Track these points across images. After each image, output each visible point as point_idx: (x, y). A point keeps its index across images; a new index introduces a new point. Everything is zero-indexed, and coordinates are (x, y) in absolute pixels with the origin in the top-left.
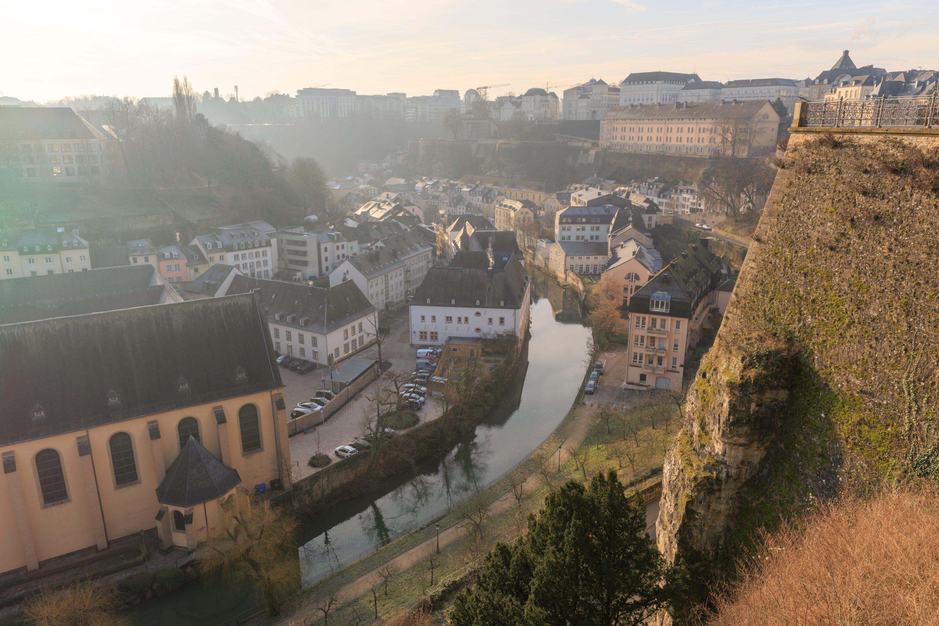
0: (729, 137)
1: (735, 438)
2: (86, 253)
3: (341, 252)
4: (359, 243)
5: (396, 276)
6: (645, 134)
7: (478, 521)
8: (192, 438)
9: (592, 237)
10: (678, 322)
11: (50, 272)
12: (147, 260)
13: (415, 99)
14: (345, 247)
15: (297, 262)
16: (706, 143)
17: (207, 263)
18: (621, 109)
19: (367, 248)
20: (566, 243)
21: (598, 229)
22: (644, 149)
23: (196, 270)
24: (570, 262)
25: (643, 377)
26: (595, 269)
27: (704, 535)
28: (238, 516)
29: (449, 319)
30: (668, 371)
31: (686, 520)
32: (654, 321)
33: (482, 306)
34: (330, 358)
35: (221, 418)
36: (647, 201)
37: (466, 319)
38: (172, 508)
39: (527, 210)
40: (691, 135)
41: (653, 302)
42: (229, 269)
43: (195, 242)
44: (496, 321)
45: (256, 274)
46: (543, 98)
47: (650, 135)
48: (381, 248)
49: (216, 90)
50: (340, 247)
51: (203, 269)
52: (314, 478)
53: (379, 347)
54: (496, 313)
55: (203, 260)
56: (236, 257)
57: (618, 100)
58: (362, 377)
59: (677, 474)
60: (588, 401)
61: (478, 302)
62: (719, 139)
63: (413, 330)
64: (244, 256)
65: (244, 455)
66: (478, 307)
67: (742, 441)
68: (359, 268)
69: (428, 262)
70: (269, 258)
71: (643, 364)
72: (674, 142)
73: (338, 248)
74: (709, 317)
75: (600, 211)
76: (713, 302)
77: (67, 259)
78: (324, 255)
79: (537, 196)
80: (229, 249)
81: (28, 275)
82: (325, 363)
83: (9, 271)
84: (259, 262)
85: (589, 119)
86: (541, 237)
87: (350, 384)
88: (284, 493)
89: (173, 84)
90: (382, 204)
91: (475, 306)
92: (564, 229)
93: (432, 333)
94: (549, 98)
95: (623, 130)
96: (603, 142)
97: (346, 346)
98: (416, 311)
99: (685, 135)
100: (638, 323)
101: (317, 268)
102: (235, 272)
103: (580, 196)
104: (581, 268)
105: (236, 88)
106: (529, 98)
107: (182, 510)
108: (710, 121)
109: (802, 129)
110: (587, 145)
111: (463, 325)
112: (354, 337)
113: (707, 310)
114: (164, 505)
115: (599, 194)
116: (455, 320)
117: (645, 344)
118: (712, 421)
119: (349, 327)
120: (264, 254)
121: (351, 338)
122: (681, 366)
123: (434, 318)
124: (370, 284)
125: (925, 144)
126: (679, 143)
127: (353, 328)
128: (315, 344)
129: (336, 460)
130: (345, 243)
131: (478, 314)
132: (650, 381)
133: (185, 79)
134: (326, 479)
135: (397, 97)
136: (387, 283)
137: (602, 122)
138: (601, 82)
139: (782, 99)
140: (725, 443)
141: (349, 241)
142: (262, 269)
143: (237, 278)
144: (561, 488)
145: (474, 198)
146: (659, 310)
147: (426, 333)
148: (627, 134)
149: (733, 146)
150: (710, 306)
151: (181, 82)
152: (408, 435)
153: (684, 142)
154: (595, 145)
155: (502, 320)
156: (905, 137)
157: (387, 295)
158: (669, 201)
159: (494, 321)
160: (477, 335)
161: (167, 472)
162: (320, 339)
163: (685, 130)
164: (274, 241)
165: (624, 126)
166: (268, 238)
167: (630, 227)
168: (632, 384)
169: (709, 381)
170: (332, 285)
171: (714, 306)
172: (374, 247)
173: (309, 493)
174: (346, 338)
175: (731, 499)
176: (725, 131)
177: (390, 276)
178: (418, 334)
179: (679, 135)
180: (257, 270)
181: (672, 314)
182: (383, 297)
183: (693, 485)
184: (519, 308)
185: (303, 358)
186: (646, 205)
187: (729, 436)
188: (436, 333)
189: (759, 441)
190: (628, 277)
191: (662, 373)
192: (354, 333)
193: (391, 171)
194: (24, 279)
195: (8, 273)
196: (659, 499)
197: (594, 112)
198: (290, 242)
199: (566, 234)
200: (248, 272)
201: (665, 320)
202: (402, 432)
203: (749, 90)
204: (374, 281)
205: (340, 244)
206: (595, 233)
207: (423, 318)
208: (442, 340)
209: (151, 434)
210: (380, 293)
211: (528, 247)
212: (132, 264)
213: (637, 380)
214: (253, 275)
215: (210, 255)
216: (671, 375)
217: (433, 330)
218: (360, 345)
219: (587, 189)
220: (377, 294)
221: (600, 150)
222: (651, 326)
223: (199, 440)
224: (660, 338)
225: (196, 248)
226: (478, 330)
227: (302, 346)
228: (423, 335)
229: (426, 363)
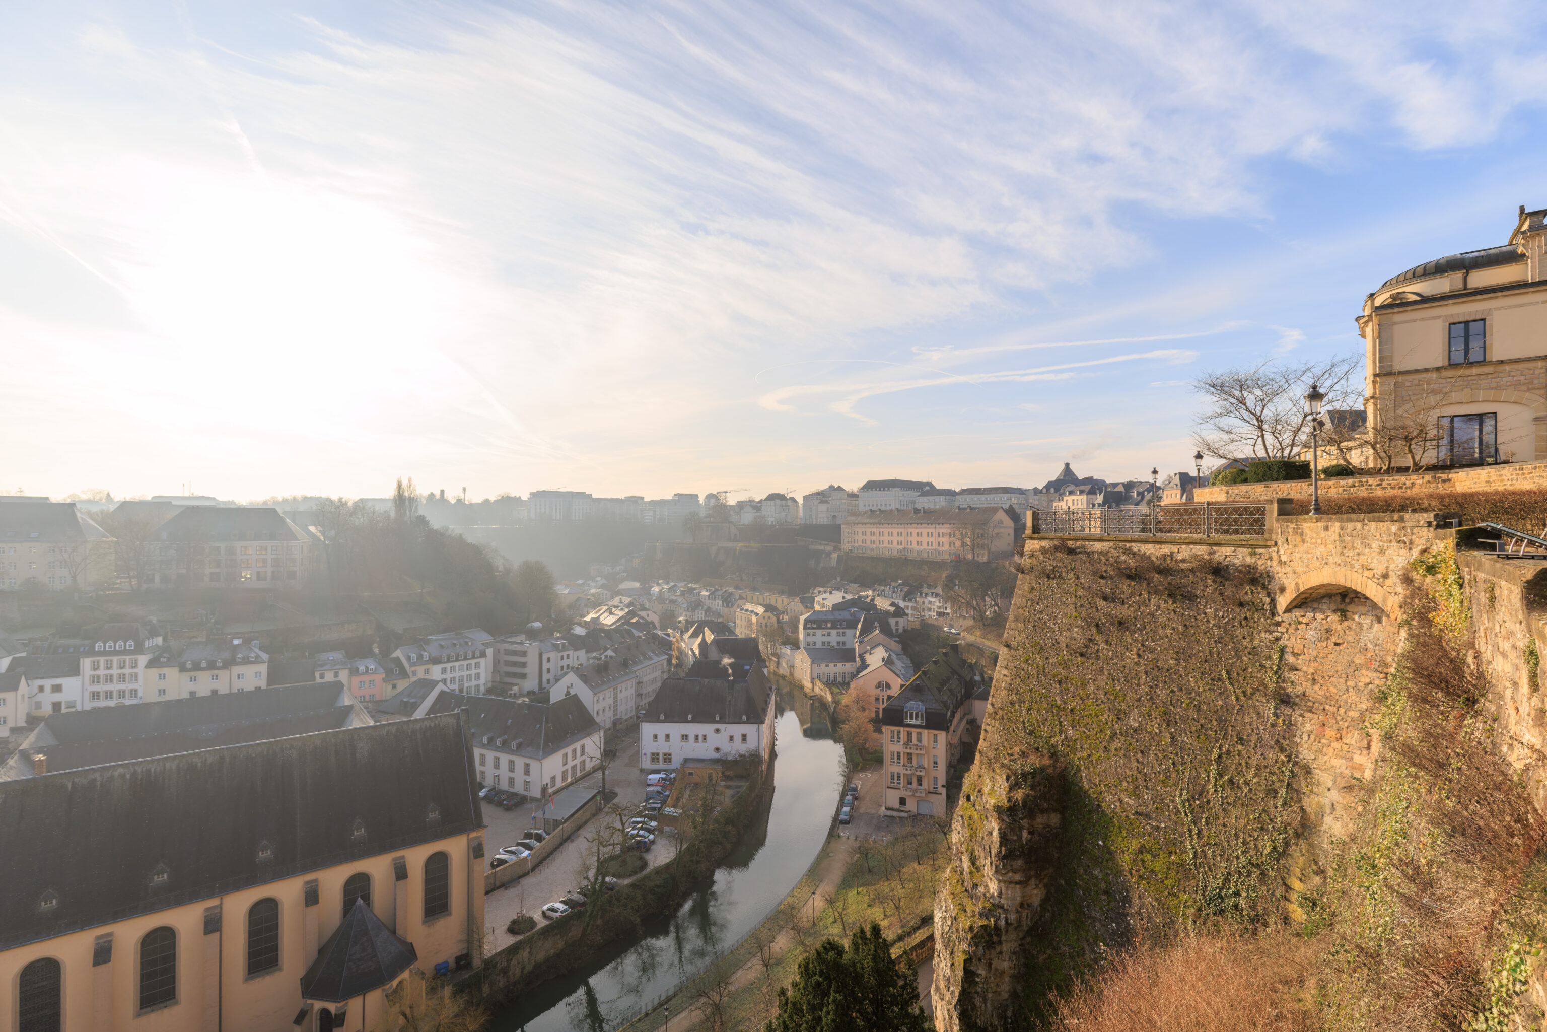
0: (968, 541)
1: (1010, 874)
2: (263, 669)
3: (565, 663)
4: (587, 652)
5: (626, 689)
6: (886, 538)
7: (717, 999)
8: (360, 901)
9: (838, 643)
10: (935, 736)
11: (214, 692)
12: (336, 675)
13: (653, 503)
14: (571, 656)
15: (515, 675)
16: (946, 547)
17: (409, 677)
18: (861, 514)
19: (595, 658)
20: (811, 649)
21: (844, 634)
22: (886, 552)
23: (394, 687)
24: (817, 670)
25: (903, 801)
26: (843, 677)
27: (988, 1005)
28: (408, 1011)
29: (685, 737)
30: (929, 792)
31: (966, 986)
32: (910, 735)
33: (722, 721)
34: (544, 789)
35: (401, 873)
36: (893, 604)
37: (705, 737)
38: (318, 1005)
39: (769, 614)
40: (931, 539)
41: (907, 713)
42: (433, 684)
43: (398, 653)
44: (738, 738)
45: (465, 689)
46: (784, 503)
47: (890, 539)
48: (611, 657)
49: (442, 492)
50: (565, 657)
51: (402, 685)
52: (513, 950)
53: (604, 774)
54: (737, 730)
55: (404, 674)
56: (444, 671)
57: (857, 505)
58: (581, 812)
59: (949, 923)
60: (844, 832)
61: (717, 718)
62: (958, 544)
63: (643, 752)
64: (453, 669)
65: (424, 922)
66: (717, 722)
67: (1018, 877)
68: (585, 679)
69: (663, 672)
70: (482, 671)
71: (902, 785)
72: (914, 546)
73: (562, 658)
74: (968, 729)
75: (845, 615)
76: (969, 712)
77: (239, 675)
78: (546, 666)
79: (779, 600)
80: (436, 661)
81: (185, 695)
82: (538, 795)
83: (162, 692)
84: (470, 675)
85: (830, 523)
86: (785, 643)
87: (566, 821)
88: (471, 973)
89: (395, 485)
90: (614, 610)
91: (714, 721)
92: (808, 635)
93: (665, 755)
94: (789, 502)
95: (864, 534)
96: (845, 546)
97: (565, 773)
98: (647, 729)
99: (925, 539)
100: (893, 737)
101: (537, 682)
102: (440, 687)
103: (824, 599)
104: (829, 677)
105: (464, 489)
106: (769, 502)
107: (332, 1007)
108: (948, 526)
109: (1036, 536)
110: (829, 548)
111: (700, 745)
112: (575, 762)
113: (964, 721)
114: (309, 1001)
115: (844, 598)
116: (692, 738)
117: (902, 761)
118: (982, 854)
119: (569, 750)
120: (477, 665)
121: (571, 763)
122: (943, 786)
123: (668, 736)
124: (596, 698)
125: (1152, 551)
126: (919, 547)
127: (574, 751)
128: (527, 772)
129: (542, 923)
130: (571, 653)
131: (717, 730)
132: (911, 806)
133: (410, 480)
134: (528, 950)
135: (635, 500)
136: (615, 697)
137: (842, 526)
138: (840, 488)
139: (1015, 506)
140: (999, 881)
141: (576, 650)
142: (473, 683)
143: (442, 693)
144: (816, 950)
145: (714, 602)
146: (913, 722)
147: (658, 755)
148: (868, 538)
149: (973, 550)
150: (967, 717)
151: (405, 483)
152: (633, 886)
153: (925, 546)
154: (837, 548)
155: (744, 737)
156: (1133, 544)
157: (615, 711)
158: (914, 605)
159: (735, 738)
160: (716, 756)
161: (320, 951)
162: (534, 765)
163: (925, 534)
164: (490, 652)
165: (864, 530)
166: (483, 647)
167: (877, 631)
168: (891, 809)
169: (974, 806)
170: (552, 702)
171: (971, 717)
172: (603, 657)
173: (505, 971)
174: (565, 764)
175: (1014, 953)
176: (963, 536)
177: (619, 689)
178: (649, 756)
179: (919, 539)
180: (466, 685)
181: (928, 726)
182: (611, 713)
183: (969, 937)
184: (763, 722)
185: (511, 790)
186: (892, 609)
187: (1003, 872)
188: (670, 755)
189: (1037, 876)
190: (879, 685)
191: (923, 795)
192: (575, 757)
193: (625, 574)
194: (179, 702)
195: (160, 694)
196: (931, 958)
197: (834, 517)
198: (507, 652)
199: (811, 639)
200: (456, 687)
201: (921, 734)
202: (627, 882)
203: (983, 497)
204: (601, 695)
205: (565, 654)
206: (841, 639)
207: (655, 737)
208: (676, 762)
209: (306, 899)
210: (607, 709)
211: (772, 654)
212: (318, 680)
213: (896, 805)
214: (461, 690)
215: (413, 669)
216: (932, 798)
217: (667, 751)
218: (581, 771)
219: (831, 593)
220: (604, 710)
221: (842, 553)
222: (906, 740)
223: (368, 904)
224: (917, 754)
225: (397, 661)
226: (717, 749)
227: (511, 775)
228: (655, 757)
229: (658, 792)
